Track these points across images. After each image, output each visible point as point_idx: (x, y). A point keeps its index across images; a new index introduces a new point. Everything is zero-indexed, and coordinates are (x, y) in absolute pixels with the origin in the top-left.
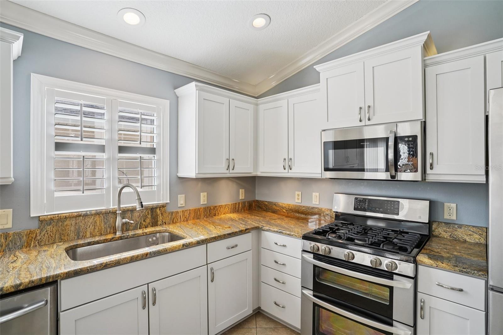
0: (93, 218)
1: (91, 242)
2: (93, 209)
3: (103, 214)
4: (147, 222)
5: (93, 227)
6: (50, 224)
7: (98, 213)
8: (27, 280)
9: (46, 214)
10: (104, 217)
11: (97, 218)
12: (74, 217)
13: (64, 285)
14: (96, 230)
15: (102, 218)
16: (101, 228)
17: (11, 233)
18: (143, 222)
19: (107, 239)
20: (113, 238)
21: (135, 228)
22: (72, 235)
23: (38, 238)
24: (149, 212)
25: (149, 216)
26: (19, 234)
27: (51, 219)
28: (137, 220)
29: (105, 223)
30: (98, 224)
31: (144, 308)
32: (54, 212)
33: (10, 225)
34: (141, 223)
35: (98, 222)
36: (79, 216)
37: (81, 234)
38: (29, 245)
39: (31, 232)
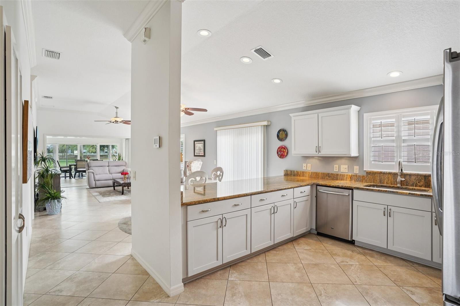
0: (387, 175)
1: (382, 185)
2: (388, 171)
3: (392, 174)
4: (421, 184)
5: (388, 180)
6: (370, 174)
7: (390, 173)
8: (344, 186)
9: (369, 170)
10: (393, 176)
11: (389, 175)
12: (379, 173)
13: (355, 191)
14: (389, 182)
15: (392, 176)
16: (392, 181)
17: (358, 175)
18: (418, 183)
19: (390, 186)
20: (394, 186)
21: (412, 185)
22: (378, 181)
23: (366, 179)
24: (423, 178)
25: (423, 181)
26: (360, 176)
27: (370, 172)
28: (414, 181)
29: (394, 179)
30: (390, 179)
31: (384, 215)
32: (371, 169)
33: (358, 172)
34: (416, 183)
35: (390, 178)
36: (381, 173)
37: (382, 182)
38: (362, 181)
39: (363, 176)
